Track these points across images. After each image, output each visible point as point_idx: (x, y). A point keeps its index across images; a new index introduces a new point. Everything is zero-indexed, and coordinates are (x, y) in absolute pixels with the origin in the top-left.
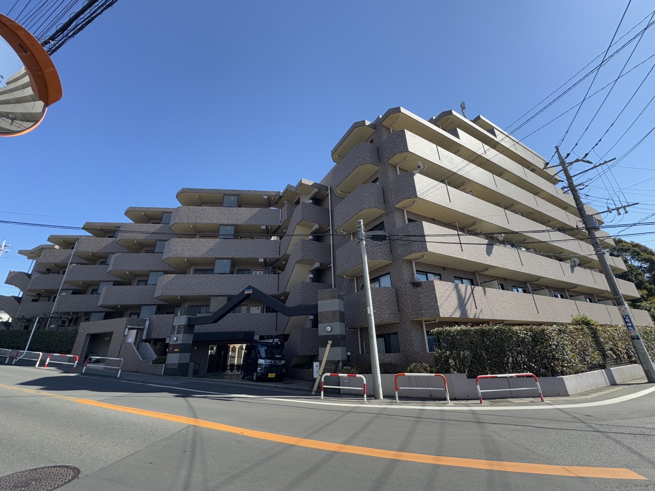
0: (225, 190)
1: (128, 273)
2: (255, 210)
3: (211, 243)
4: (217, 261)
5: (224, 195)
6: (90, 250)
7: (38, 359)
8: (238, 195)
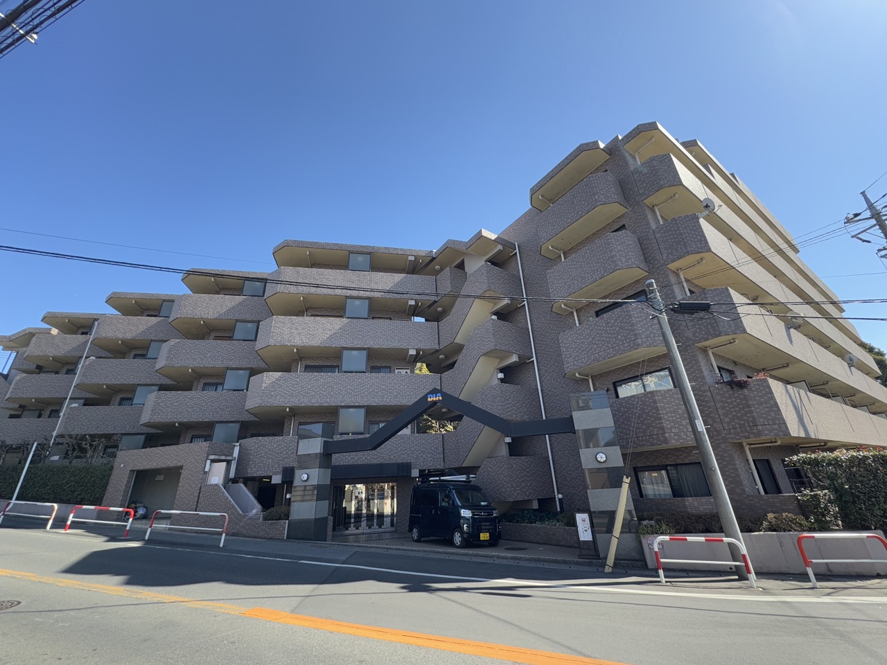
0: (352, 246)
1: (190, 370)
2: (398, 277)
3: (335, 324)
4: (345, 353)
5: (350, 252)
6: (120, 336)
7: (51, 515)
8: (370, 253)
